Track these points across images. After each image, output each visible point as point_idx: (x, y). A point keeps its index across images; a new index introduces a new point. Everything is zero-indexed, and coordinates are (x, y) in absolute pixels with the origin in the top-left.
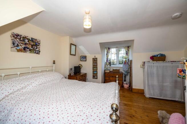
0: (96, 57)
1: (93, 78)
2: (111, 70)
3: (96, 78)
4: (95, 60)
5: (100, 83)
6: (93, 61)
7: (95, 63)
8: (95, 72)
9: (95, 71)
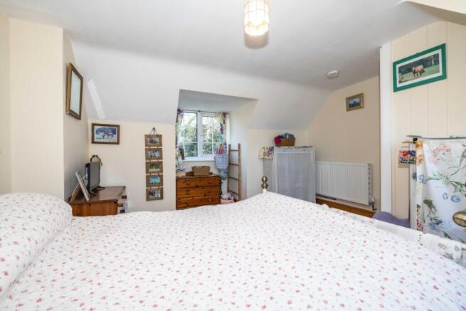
0: (159, 133)
1: (148, 199)
2: (189, 170)
3: (158, 199)
4: (153, 143)
5: (172, 211)
6: (146, 146)
7: (155, 151)
8: (153, 180)
9: (155, 177)
